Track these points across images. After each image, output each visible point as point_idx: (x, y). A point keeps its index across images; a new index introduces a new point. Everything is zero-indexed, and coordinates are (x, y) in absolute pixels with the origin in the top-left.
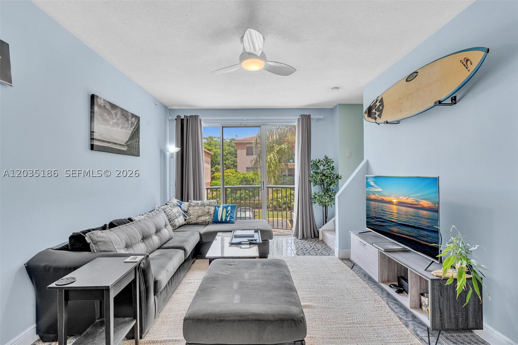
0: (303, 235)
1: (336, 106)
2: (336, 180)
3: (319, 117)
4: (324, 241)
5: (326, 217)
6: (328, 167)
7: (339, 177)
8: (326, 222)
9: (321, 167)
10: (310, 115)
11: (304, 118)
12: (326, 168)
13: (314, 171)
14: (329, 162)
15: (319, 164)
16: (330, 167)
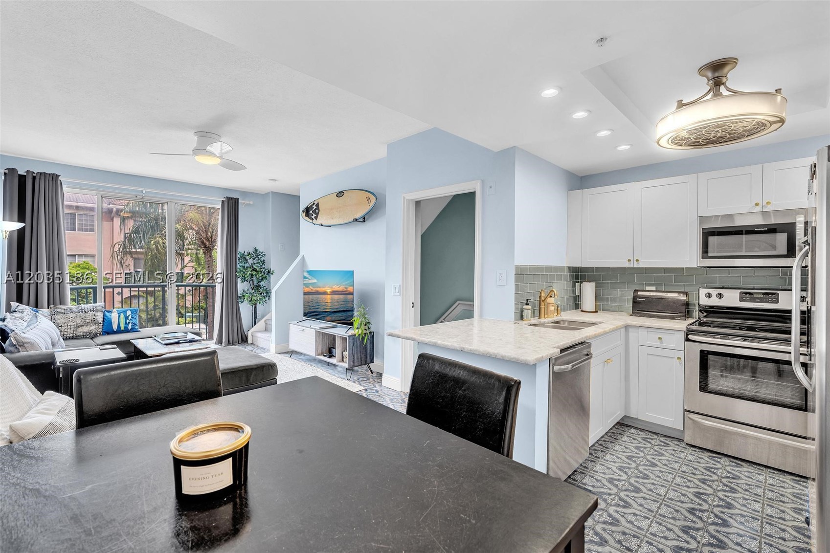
0: (229, 341)
1: (267, 194)
2: (267, 276)
3: (249, 202)
4: (255, 343)
5: (256, 318)
6: (258, 261)
7: (271, 272)
8: (255, 324)
9: (251, 261)
10: (237, 199)
11: (231, 202)
12: (255, 262)
13: (241, 265)
14: (260, 255)
15: (248, 258)
16: (261, 261)
